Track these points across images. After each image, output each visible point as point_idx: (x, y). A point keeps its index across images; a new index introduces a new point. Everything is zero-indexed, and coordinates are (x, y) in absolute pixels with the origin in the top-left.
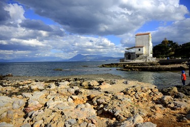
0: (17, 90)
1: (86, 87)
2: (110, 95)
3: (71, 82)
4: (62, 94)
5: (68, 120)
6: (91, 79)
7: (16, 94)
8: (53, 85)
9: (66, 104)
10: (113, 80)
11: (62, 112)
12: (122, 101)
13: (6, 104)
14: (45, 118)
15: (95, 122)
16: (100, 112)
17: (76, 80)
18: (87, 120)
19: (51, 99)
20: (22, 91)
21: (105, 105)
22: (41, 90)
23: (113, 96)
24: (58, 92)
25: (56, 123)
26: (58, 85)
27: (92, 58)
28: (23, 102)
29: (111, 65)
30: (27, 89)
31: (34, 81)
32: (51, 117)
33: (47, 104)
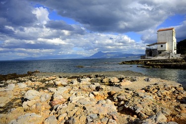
0: (43, 85)
1: (106, 84)
2: (131, 92)
3: (92, 79)
4: (83, 90)
5: (89, 115)
6: (112, 76)
7: (43, 88)
8: (75, 82)
9: (88, 99)
10: (133, 77)
11: (84, 107)
12: (143, 98)
13: (35, 97)
14: (68, 111)
15: (116, 118)
16: (121, 109)
17: (97, 76)
18: (108, 116)
19: (74, 94)
20: (48, 86)
21: (125, 101)
22: (64, 86)
23: (134, 93)
24: (80, 88)
25: (78, 117)
26: (79, 81)
27: (112, 55)
28: (49, 96)
29: (132, 62)
30: (52, 84)
31: (58, 77)
32: (74, 111)
33: (70, 99)
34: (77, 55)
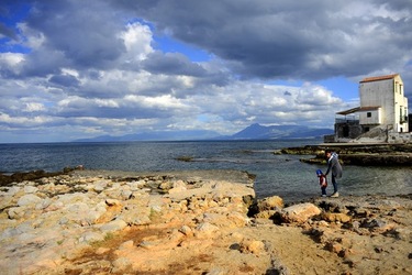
34: (206, 131)
